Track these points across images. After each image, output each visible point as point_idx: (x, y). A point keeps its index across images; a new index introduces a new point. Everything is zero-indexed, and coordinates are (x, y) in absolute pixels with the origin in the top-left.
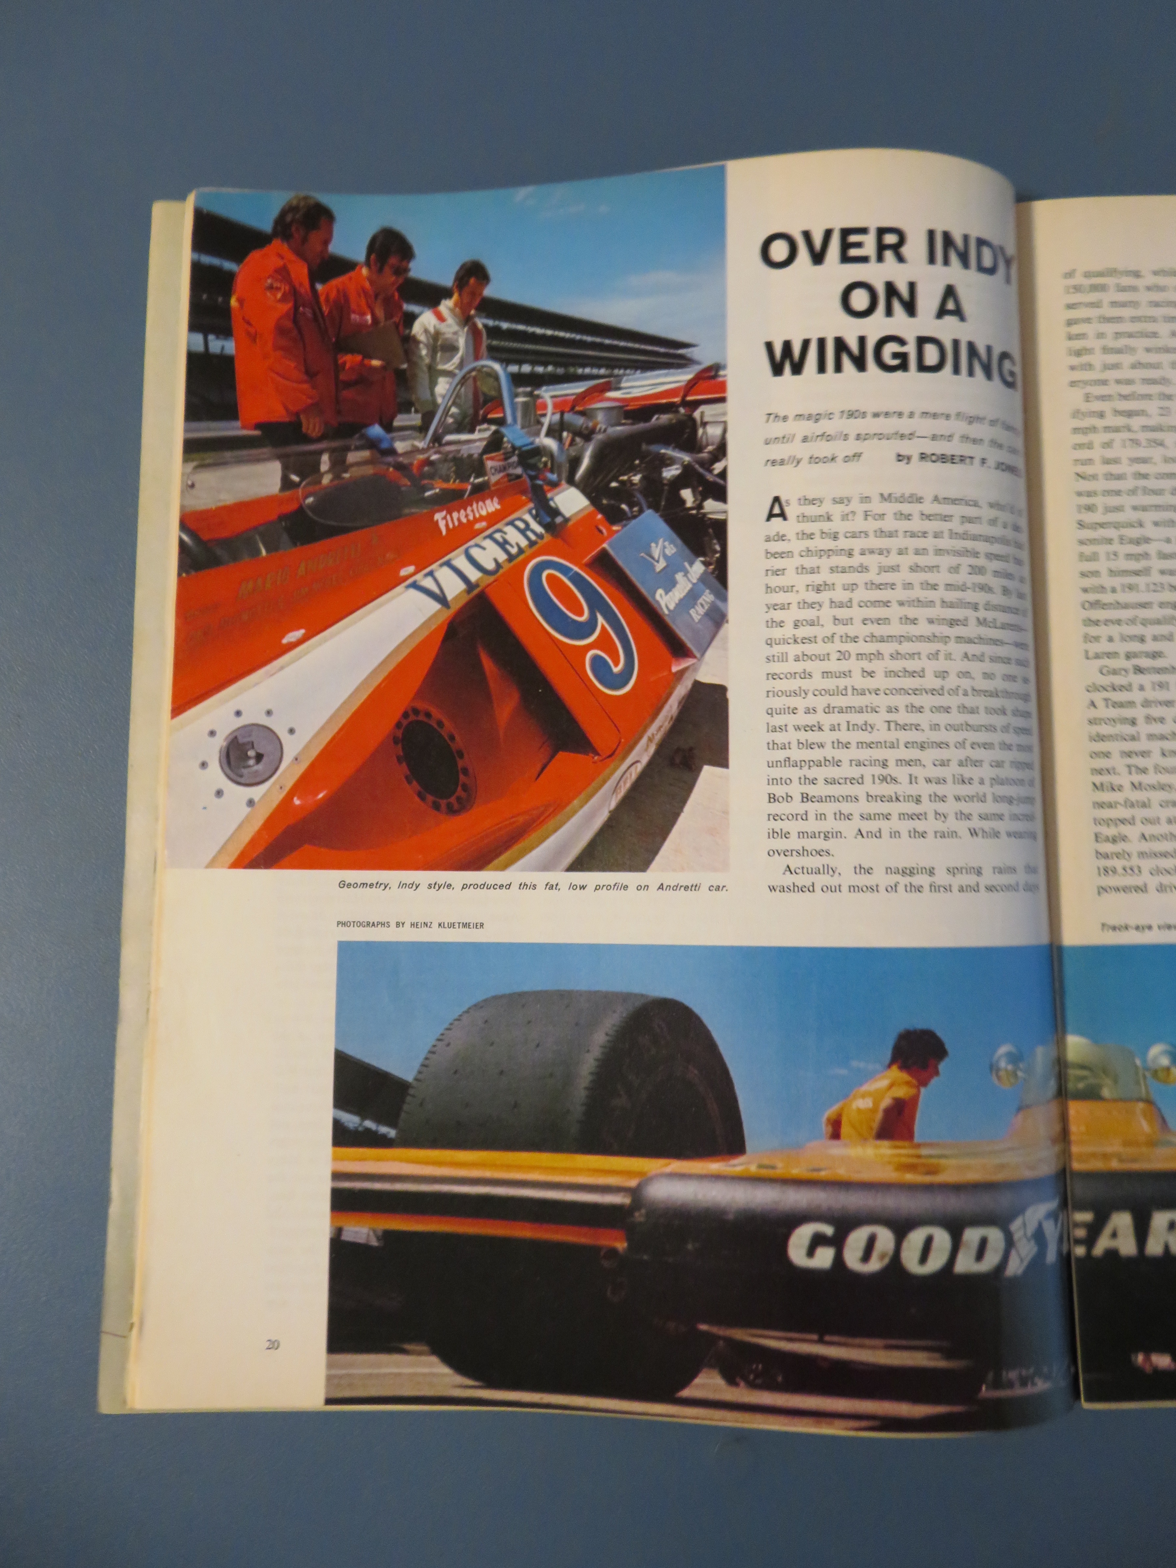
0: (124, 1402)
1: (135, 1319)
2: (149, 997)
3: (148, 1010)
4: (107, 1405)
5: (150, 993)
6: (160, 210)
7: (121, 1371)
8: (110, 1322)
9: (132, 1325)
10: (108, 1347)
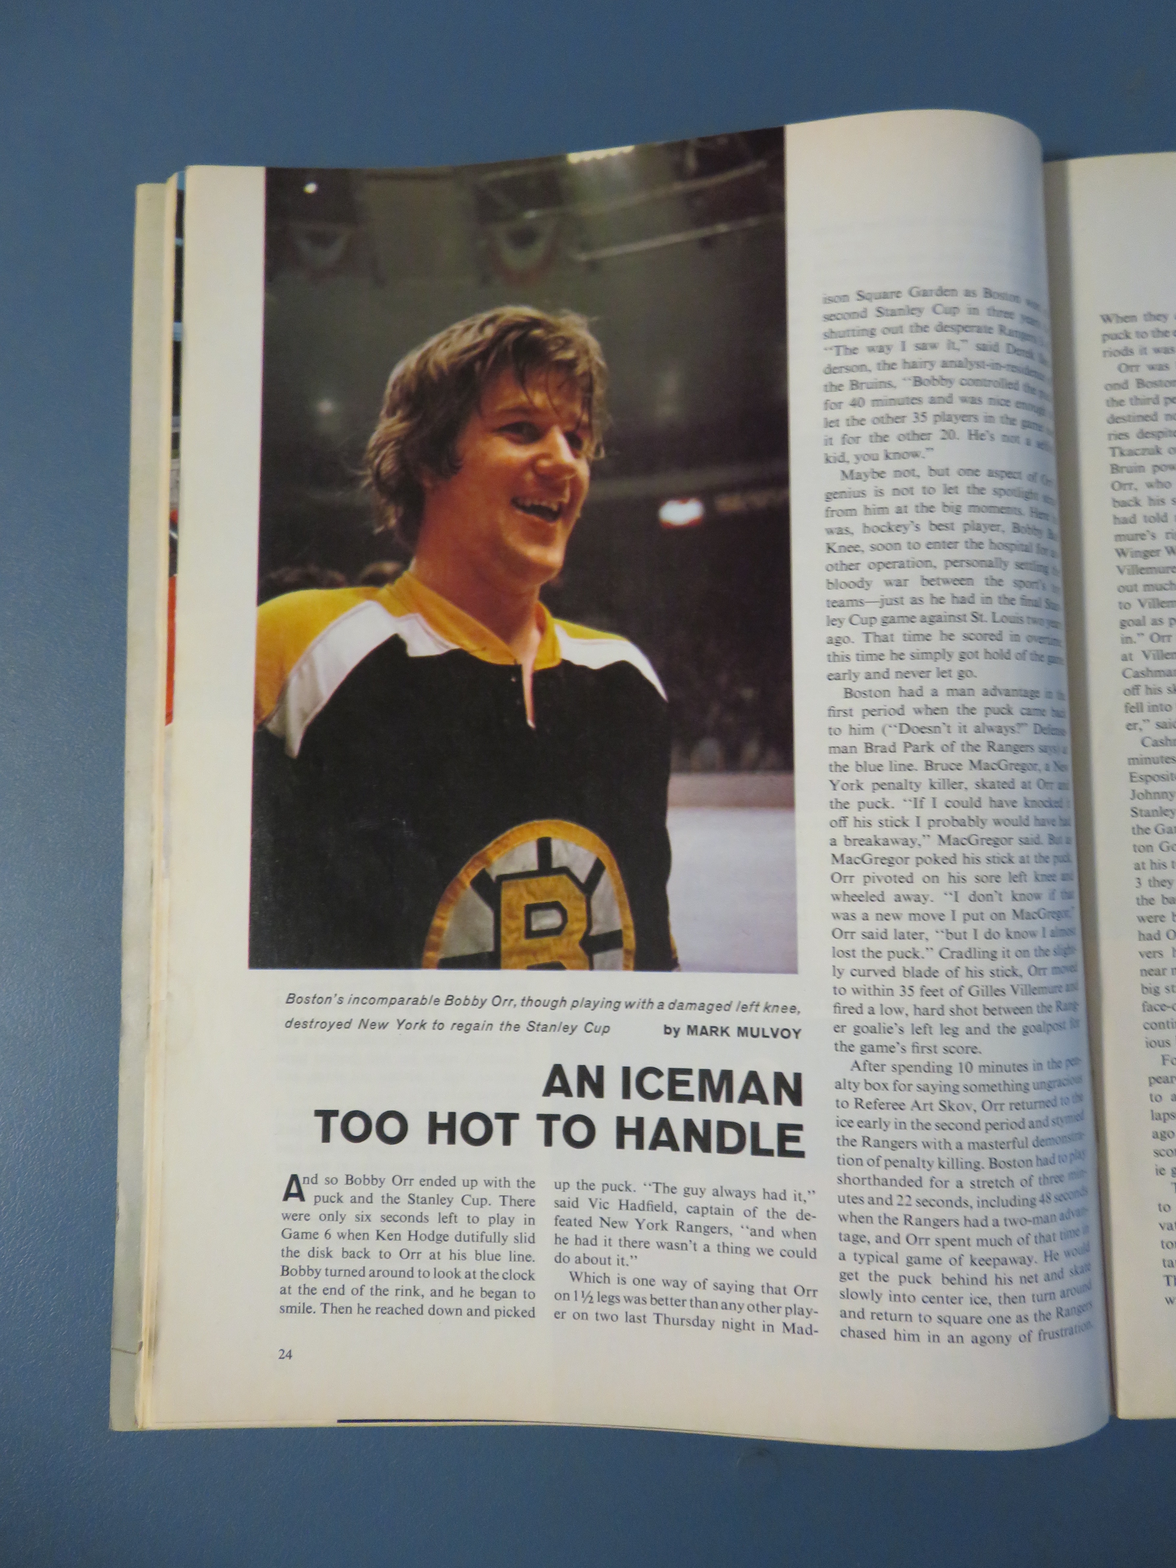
0: (136, 1422)
1: (144, 1338)
2: (149, 1013)
3: (148, 1024)
4: (118, 1423)
5: (150, 1007)
6: (144, 192)
7: (132, 1389)
8: (120, 1338)
9: (141, 1344)
10: (118, 1361)
